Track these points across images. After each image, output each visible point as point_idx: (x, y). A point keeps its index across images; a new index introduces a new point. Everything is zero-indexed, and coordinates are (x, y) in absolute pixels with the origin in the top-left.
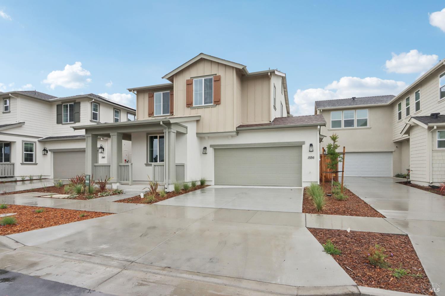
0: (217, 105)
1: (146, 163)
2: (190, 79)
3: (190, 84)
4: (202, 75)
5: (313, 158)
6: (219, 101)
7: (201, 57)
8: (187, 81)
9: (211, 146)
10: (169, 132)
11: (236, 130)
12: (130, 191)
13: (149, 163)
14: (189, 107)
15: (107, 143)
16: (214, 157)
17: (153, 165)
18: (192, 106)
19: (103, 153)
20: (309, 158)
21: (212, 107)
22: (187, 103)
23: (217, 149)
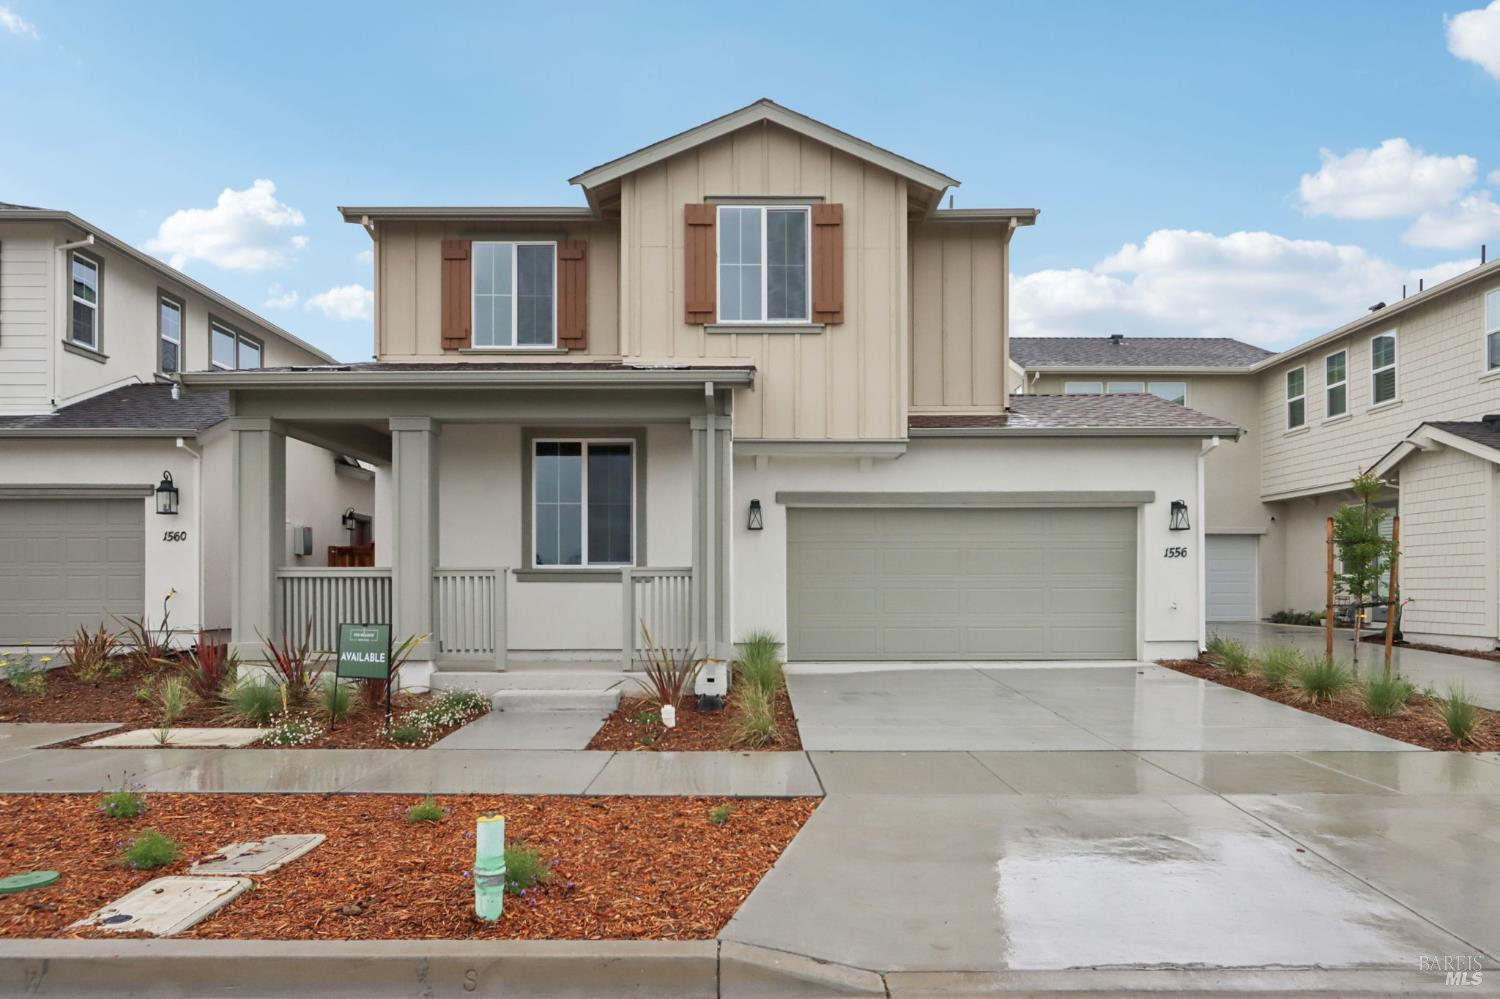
0: (829, 329)
1: (518, 566)
2: (702, 202)
3: (705, 225)
4: (759, 194)
5: (1182, 553)
6: (838, 312)
7: (763, 117)
8: (690, 209)
9: (780, 497)
10: (716, 430)
11: (909, 437)
12: (534, 700)
13: (535, 566)
14: (696, 324)
15: (196, 463)
16: (788, 542)
17: (626, 578)
18: (715, 321)
19: (176, 513)
20: (1169, 555)
21: (804, 332)
22: (687, 306)
23: (801, 510)
